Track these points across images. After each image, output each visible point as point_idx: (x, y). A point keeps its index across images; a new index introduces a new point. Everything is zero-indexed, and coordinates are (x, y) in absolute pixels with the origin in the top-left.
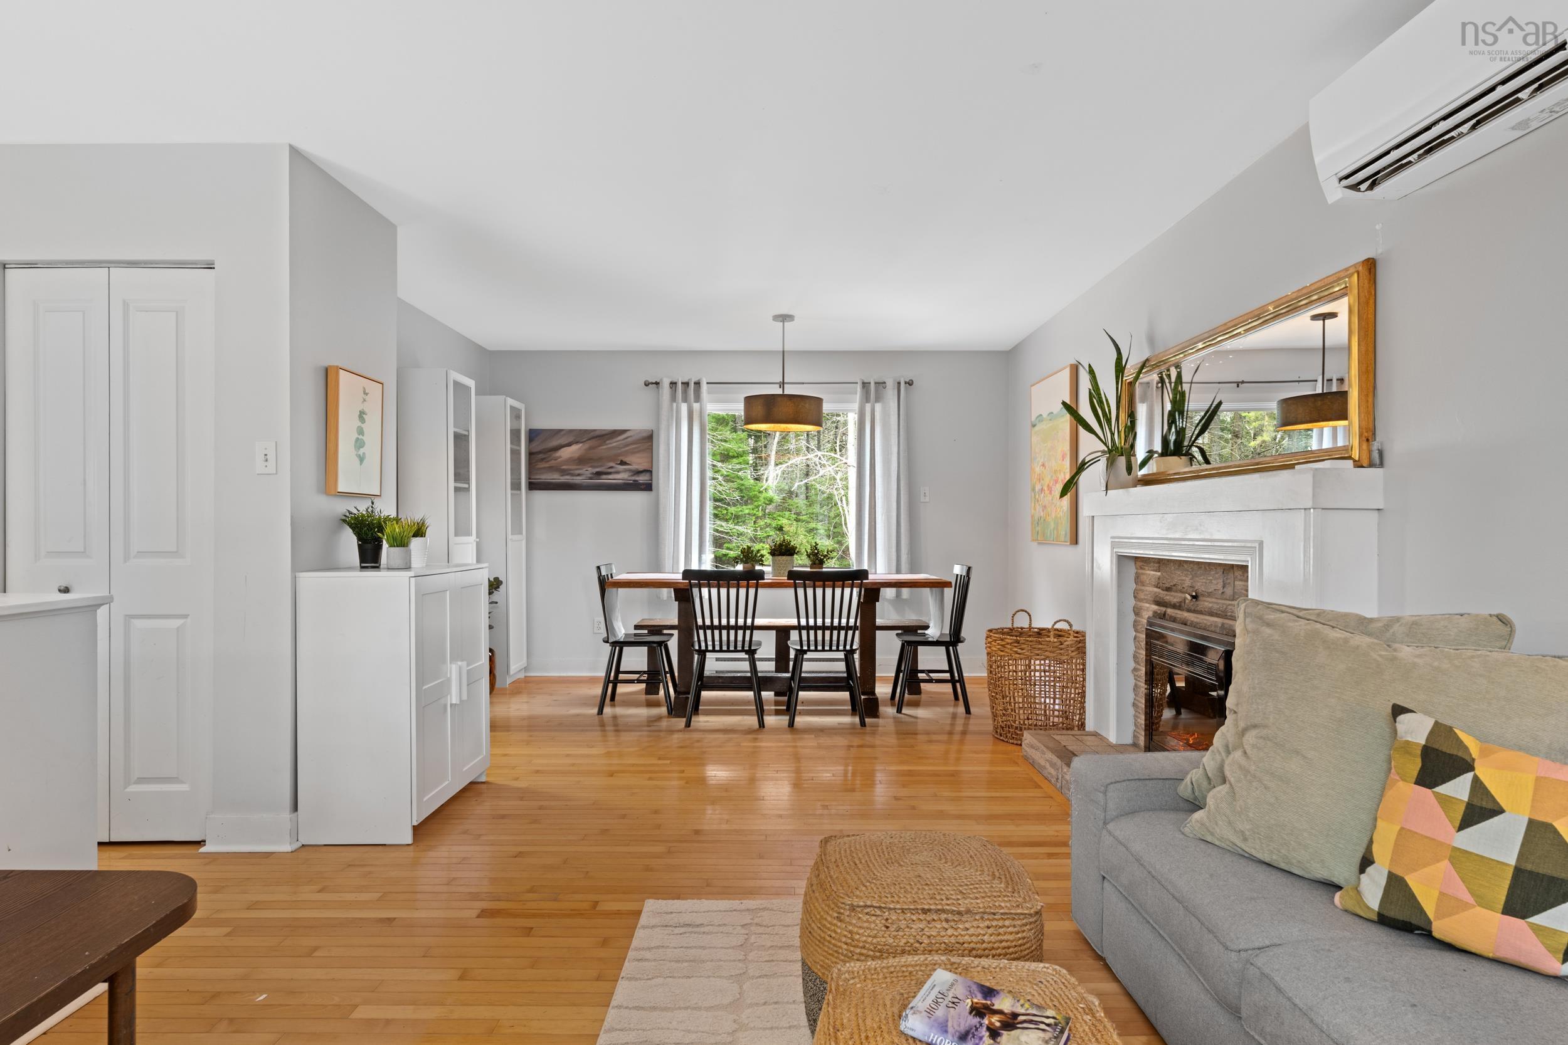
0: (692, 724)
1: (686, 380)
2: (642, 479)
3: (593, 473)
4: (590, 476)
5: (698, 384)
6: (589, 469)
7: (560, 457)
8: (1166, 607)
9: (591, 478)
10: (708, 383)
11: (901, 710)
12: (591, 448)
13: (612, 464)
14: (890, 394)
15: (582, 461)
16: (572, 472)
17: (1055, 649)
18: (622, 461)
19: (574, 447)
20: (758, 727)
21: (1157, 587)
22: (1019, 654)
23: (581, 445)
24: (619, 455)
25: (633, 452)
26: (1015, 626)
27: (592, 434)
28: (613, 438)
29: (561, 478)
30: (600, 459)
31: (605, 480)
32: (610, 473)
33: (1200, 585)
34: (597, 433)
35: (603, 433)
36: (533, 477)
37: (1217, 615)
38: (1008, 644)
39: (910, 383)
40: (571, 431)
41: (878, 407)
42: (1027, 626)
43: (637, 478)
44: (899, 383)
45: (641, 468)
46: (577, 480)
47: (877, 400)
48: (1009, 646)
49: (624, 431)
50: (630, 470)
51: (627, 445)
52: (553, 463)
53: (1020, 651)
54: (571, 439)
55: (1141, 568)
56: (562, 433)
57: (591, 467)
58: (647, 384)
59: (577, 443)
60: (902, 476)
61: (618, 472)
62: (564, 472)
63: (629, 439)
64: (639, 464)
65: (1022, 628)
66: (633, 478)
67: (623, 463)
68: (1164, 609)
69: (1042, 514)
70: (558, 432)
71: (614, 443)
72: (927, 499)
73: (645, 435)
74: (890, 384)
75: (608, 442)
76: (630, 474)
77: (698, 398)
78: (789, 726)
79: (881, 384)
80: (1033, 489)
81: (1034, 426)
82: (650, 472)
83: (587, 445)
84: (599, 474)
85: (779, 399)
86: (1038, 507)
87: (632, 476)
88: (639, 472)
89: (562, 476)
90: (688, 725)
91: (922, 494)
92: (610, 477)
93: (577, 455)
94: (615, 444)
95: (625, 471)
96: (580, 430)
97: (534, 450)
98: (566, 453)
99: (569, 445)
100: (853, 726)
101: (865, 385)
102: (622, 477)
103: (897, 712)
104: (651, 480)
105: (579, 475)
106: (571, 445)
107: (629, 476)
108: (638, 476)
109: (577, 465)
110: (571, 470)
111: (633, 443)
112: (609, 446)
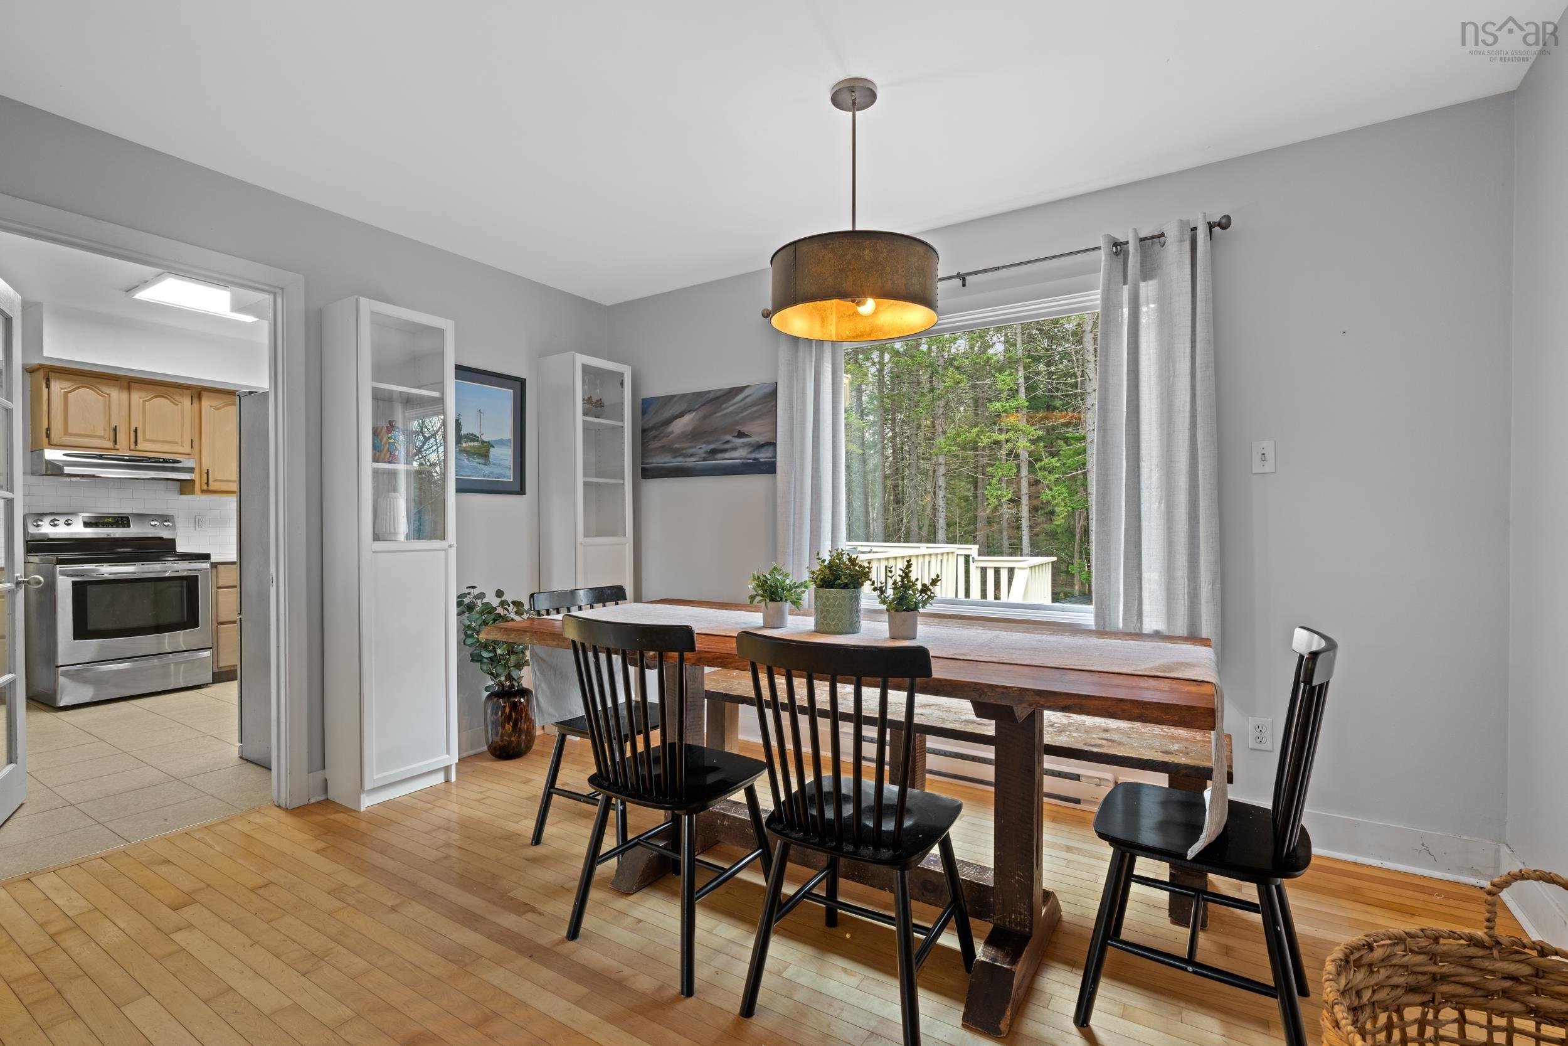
2: (763, 456)
3: (706, 452)
4: (704, 455)
6: (703, 446)
7: (672, 433)
9: (705, 459)
12: (705, 417)
13: (728, 437)
14: (1174, 255)
15: (695, 435)
16: (684, 452)
18: (739, 432)
19: (687, 418)
23: (694, 414)
24: (737, 423)
25: (752, 418)
27: (706, 398)
28: (730, 400)
29: (674, 460)
30: (715, 431)
31: (722, 460)
32: (725, 451)
34: (711, 396)
35: (719, 393)
39: (1225, 224)
40: (684, 396)
41: (1148, 289)
43: (758, 456)
44: (1194, 230)
45: (762, 440)
46: (691, 462)
47: (1147, 273)
49: (743, 388)
50: (749, 445)
51: (745, 408)
52: (665, 441)
54: (683, 406)
56: (675, 399)
57: (705, 443)
59: (690, 411)
60: (1199, 420)
61: (734, 449)
62: (677, 453)
63: (748, 400)
64: (759, 434)
66: (753, 456)
67: (741, 435)
70: (670, 399)
71: (730, 407)
72: (1269, 467)
73: (767, 390)
74: (1172, 233)
75: (724, 406)
76: (749, 450)
79: (1152, 242)
82: (773, 444)
83: (701, 413)
84: (713, 452)
87: (752, 452)
88: (759, 447)
89: (675, 457)
91: (1256, 458)
92: (727, 455)
93: (690, 428)
94: (731, 409)
95: (744, 445)
96: (693, 393)
97: (647, 427)
98: (681, 425)
99: (681, 415)
101: (1118, 248)
102: (739, 455)
104: (775, 457)
105: (692, 455)
106: (683, 416)
107: (749, 453)
108: (759, 453)
109: (690, 442)
110: (683, 449)
111: (752, 405)
112: (725, 411)
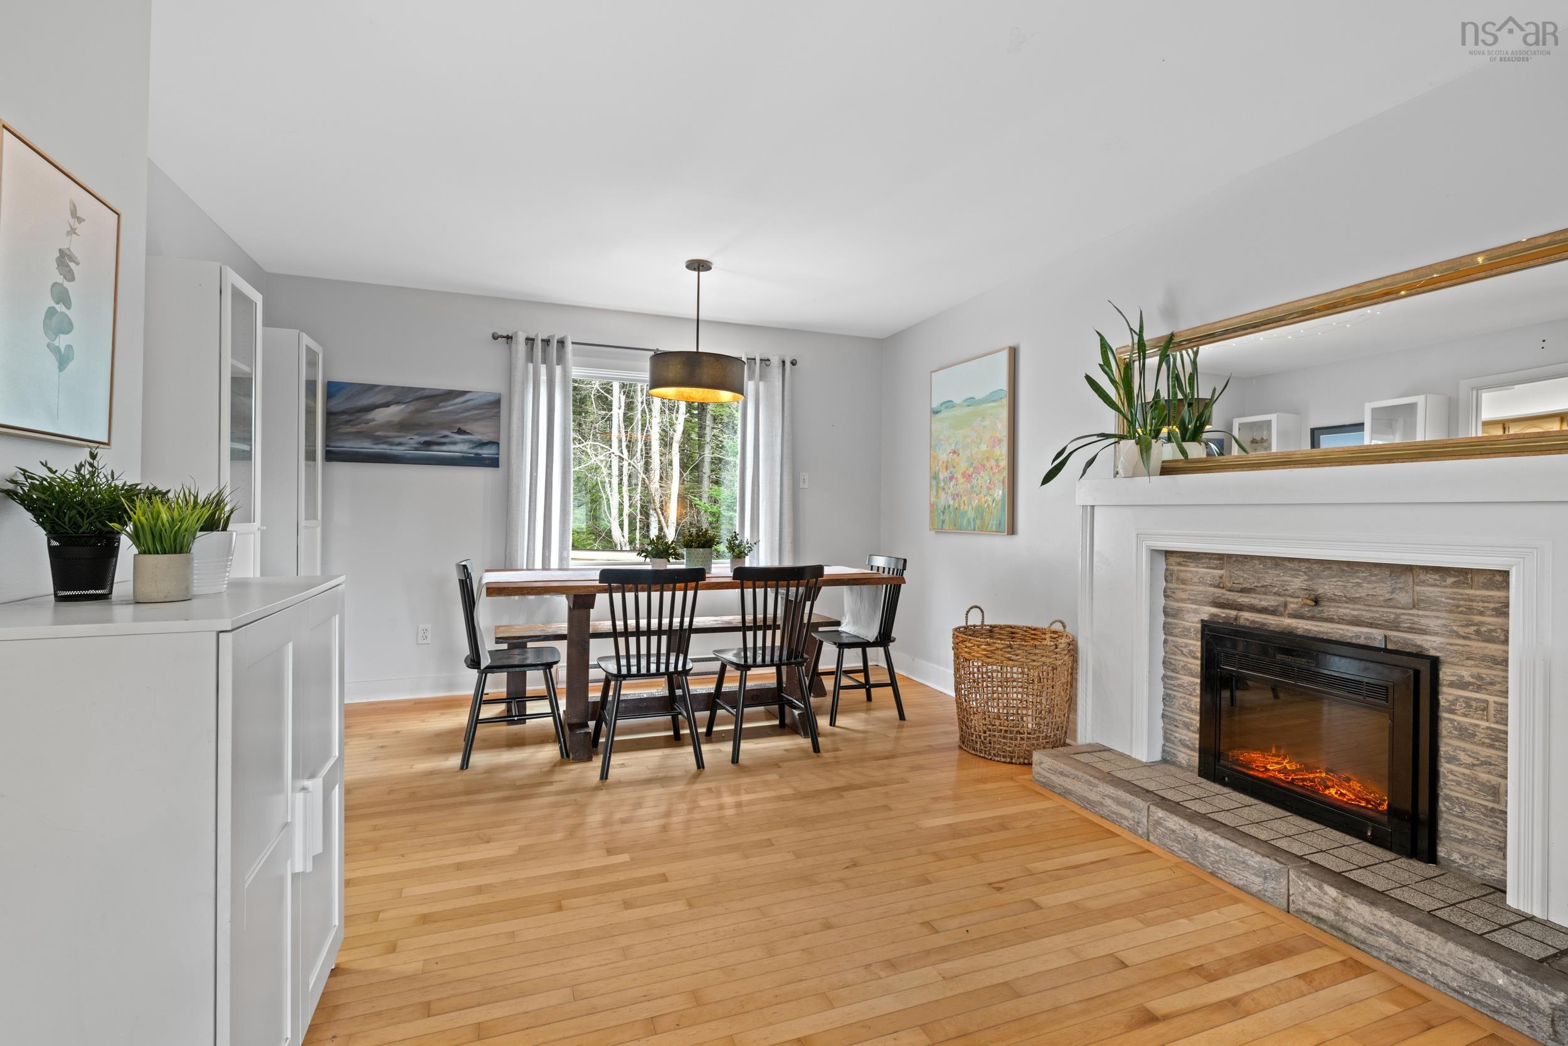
1: (545, 337)
2: (486, 452)
3: (419, 443)
4: (417, 446)
5: (561, 343)
6: (415, 437)
7: (373, 420)
8: (1240, 610)
9: (416, 449)
10: (573, 343)
11: (835, 721)
12: (417, 411)
13: (446, 433)
14: (776, 371)
15: (404, 426)
16: (390, 440)
17: (1051, 654)
18: (459, 429)
19: (394, 409)
21: (1218, 586)
23: (403, 406)
24: (457, 421)
25: (475, 419)
26: (969, 624)
27: (419, 394)
28: (449, 400)
29: (375, 447)
30: (429, 425)
31: (436, 451)
32: (444, 444)
33: (1327, 587)
34: (427, 393)
35: (435, 393)
36: (332, 444)
37: (1371, 625)
39: (794, 363)
40: (389, 388)
41: (762, 385)
43: (480, 452)
44: (784, 362)
45: (485, 439)
46: (398, 450)
47: (762, 378)
49: (464, 393)
50: (471, 441)
51: (468, 410)
52: (362, 427)
54: (389, 397)
55: (1179, 564)
56: (377, 389)
57: (417, 434)
58: (495, 337)
59: (398, 403)
60: (785, 458)
61: (454, 443)
62: (378, 440)
63: (469, 403)
64: (482, 434)
66: (475, 451)
67: (460, 432)
68: (1233, 613)
69: (951, 502)
70: (370, 388)
71: (449, 406)
72: (806, 486)
73: (492, 398)
74: (775, 362)
75: (441, 404)
76: (471, 446)
77: (561, 360)
79: (765, 361)
80: (935, 477)
81: (936, 412)
82: (497, 444)
83: (412, 407)
84: (428, 444)
86: (942, 495)
87: (473, 448)
88: (482, 444)
89: (376, 444)
91: (801, 480)
92: (444, 448)
93: (397, 419)
94: (450, 408)
95: (464, 441)
96: (403, 388)
97: (334, 410)
98: (382, 415)
99: (387, 405)
102: (460, 448)
103: (831, 725)
104: (498, 454)
105: (400, 444)
106: (389, 406)
107: (469, 448)
108: (481, 449)
109: (397, 432)
110: (388, 437)
111: (475, 408)
112: (443, 410)
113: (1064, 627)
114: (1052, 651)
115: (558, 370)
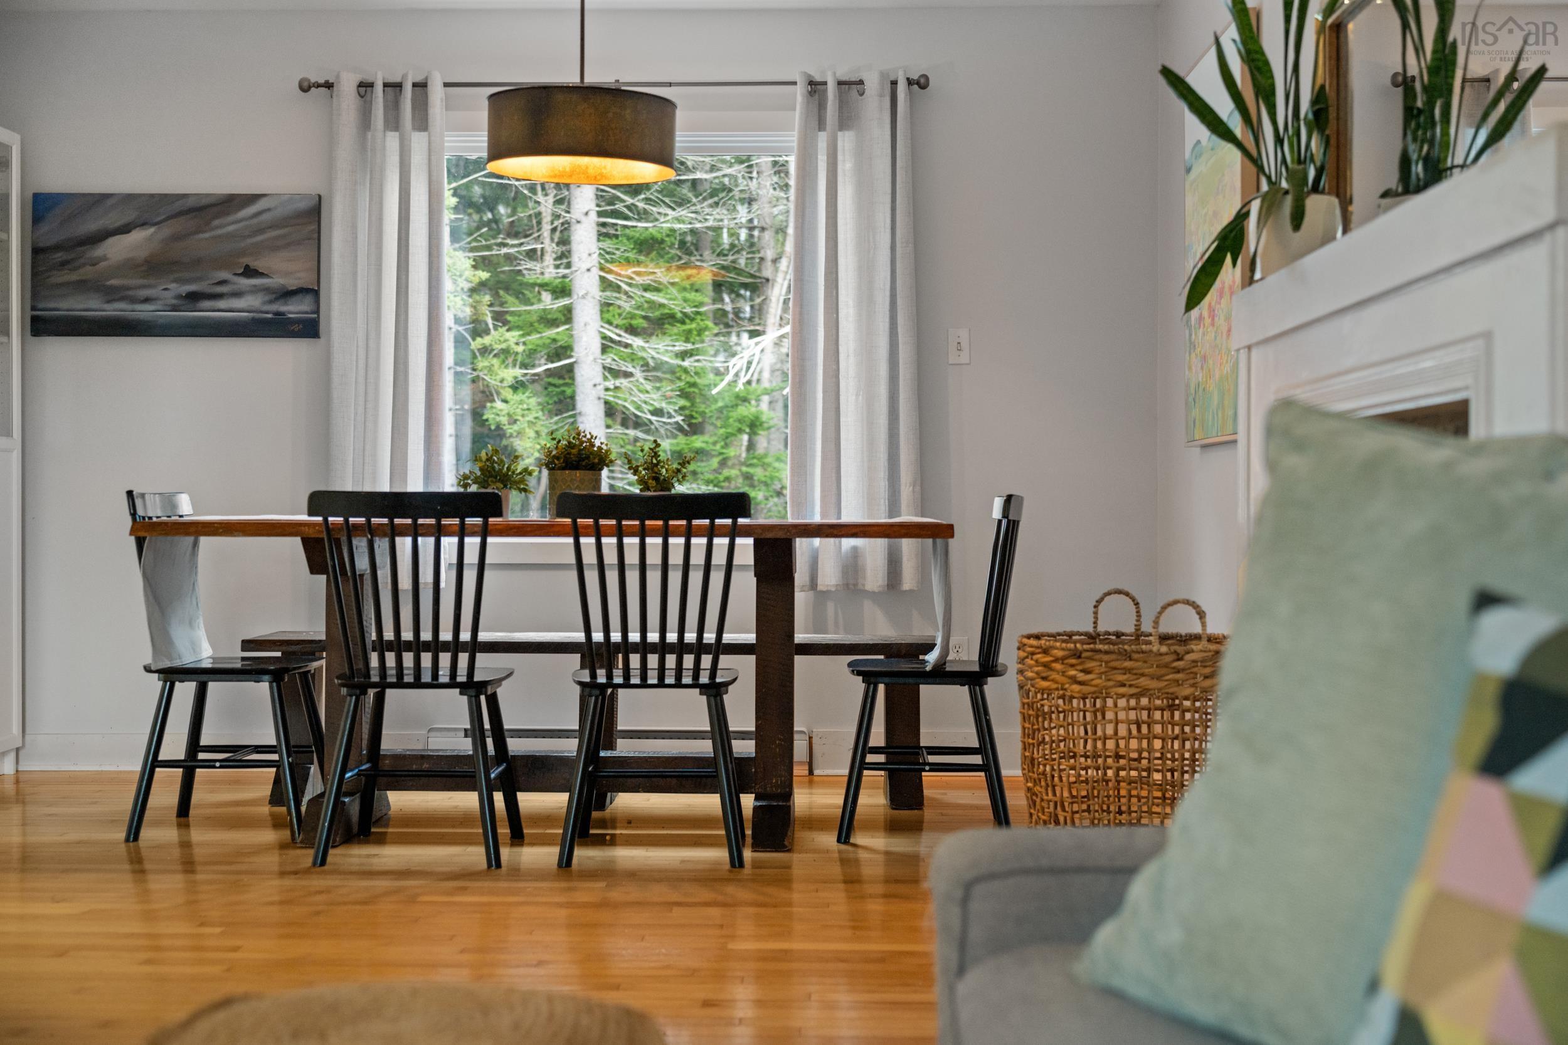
0: (329, 859)
1: (393, 78)
2: (295, 309)
3: (179, 297)
4: (174, 302)
5: (422, 86)
6: (173, 286)
7: (104, 258)
9: (175, 308)
10: (441, 84)
11: (848, 836)
12: (176, 238)
13: (224, 275)
14: (874, 106)
15: (155, 267)
16: (131, 293)
17: (1163, 671)
18: (247, 267)
19: (137, 236)
20: (485, 866)
22: (1080, 683)
23: (152, 230)
24: (243, 253)
25: (274, 247)
26: (1101, 628)
27: (178, 206)
28: (228, 214)
29: (106, 306)
30: (197, 262)
31: (206, 312)
32: (219, 297)
34: (191, 203)
35: (204, 202)
36: (38, 306)
38: (1056, 660)
39: (923, 82)
40: (129, 198)
41: (846, 141)
42: (1129, 628)
43: (283, 309)
44: (894, 84)
45: (292, 283)
46: (144, 312)
47: (844, 123)
48: (1058, 666)
49: (254, 198)
50: (267, 290)
51: (261, 231)
52: (87, 272)
53: (1081, 677)
54: (129, 216)
56: (110, 202)
57: (175, 281)
58: (305, 87)
59: (144, 224)
60: (900, 302)
61: (237, 294)
62: (112, 294)
63: (264, 217)
64: (287, 274)
65: (1118, 635)
66: (275, 307)
67: (249, 272)
69: (1200, 376)
70: (100, 199)
71: (229, 225)
72: (964, 358)
73: (303, 205)
74: (873, 82)
75: (216, 222)
76: (267, 298)
77: (422, 122)
78: (560, 865)
79: (851, 86)
80: (1188, 322)
81: (1188, 170)
82: (313, 293)
83: (166, 231)
84: (194, 298)
85: (560, 97)
86: (1194, 362)
87: (271, 302)
88: (287, 294)
89: (108, 302)
90: (322, 861)
92: (222, 304)
93: (143, 254)
94: (231, 228)
95: (255, 290)
96: (152, 196)
97: (43, 243)
98: (117, 249)
99: (125, 229)
100: (714, 867)
101: (815, 87)
102: (248, 304)
103: (839, 841)
104: (317, 312)
105: (147, 300)
106: (129, 232)
107: (264, 303)
108: (286, 304)
109: (143, 277)
110: (129, 288)
111: (273, 226)
112: (219, 232)
113: (1201, 615)
114: (1166, 666)
115: (418, 141)
